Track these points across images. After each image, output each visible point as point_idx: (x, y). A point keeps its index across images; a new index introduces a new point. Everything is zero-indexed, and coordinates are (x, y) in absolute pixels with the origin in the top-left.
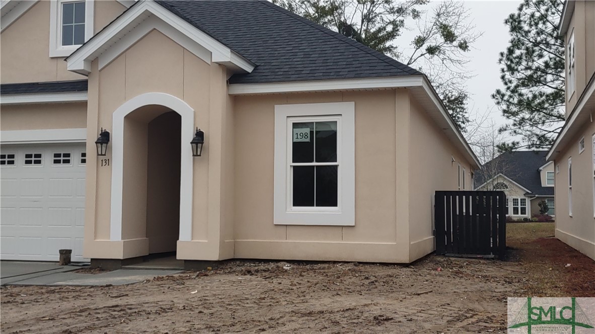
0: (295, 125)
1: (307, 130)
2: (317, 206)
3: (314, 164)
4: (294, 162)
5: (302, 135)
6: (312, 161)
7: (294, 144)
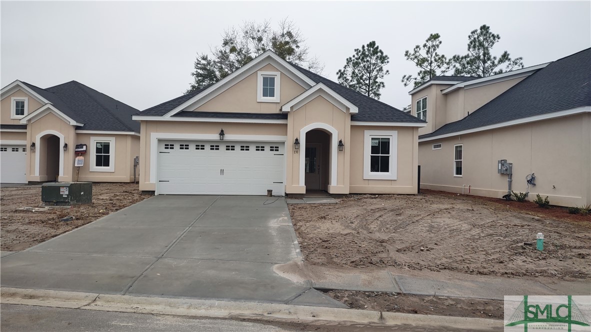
0: (372, 139)
1: (377, 141)
2: (381, 172)
3: (380, 155)
4: (372, 154)
5: (375, 143)
6: (379, 154)
7: (372, 146)
